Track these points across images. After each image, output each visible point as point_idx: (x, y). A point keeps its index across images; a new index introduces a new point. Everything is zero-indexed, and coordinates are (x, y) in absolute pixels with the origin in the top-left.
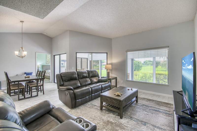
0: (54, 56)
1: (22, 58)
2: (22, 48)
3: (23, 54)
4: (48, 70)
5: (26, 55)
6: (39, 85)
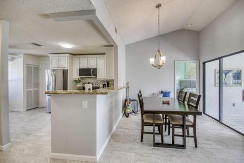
0: (204, 63)
1: (159, 68)
2: (159, 51)
3: (161, 62)
4: (188, 89)
5: (165, 62)
6: (187, 123)
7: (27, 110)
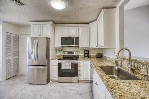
7: (6, 79)
